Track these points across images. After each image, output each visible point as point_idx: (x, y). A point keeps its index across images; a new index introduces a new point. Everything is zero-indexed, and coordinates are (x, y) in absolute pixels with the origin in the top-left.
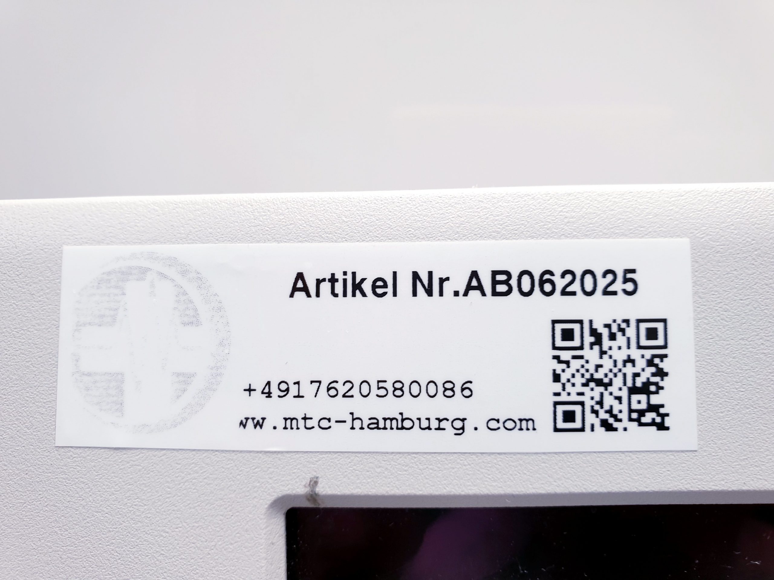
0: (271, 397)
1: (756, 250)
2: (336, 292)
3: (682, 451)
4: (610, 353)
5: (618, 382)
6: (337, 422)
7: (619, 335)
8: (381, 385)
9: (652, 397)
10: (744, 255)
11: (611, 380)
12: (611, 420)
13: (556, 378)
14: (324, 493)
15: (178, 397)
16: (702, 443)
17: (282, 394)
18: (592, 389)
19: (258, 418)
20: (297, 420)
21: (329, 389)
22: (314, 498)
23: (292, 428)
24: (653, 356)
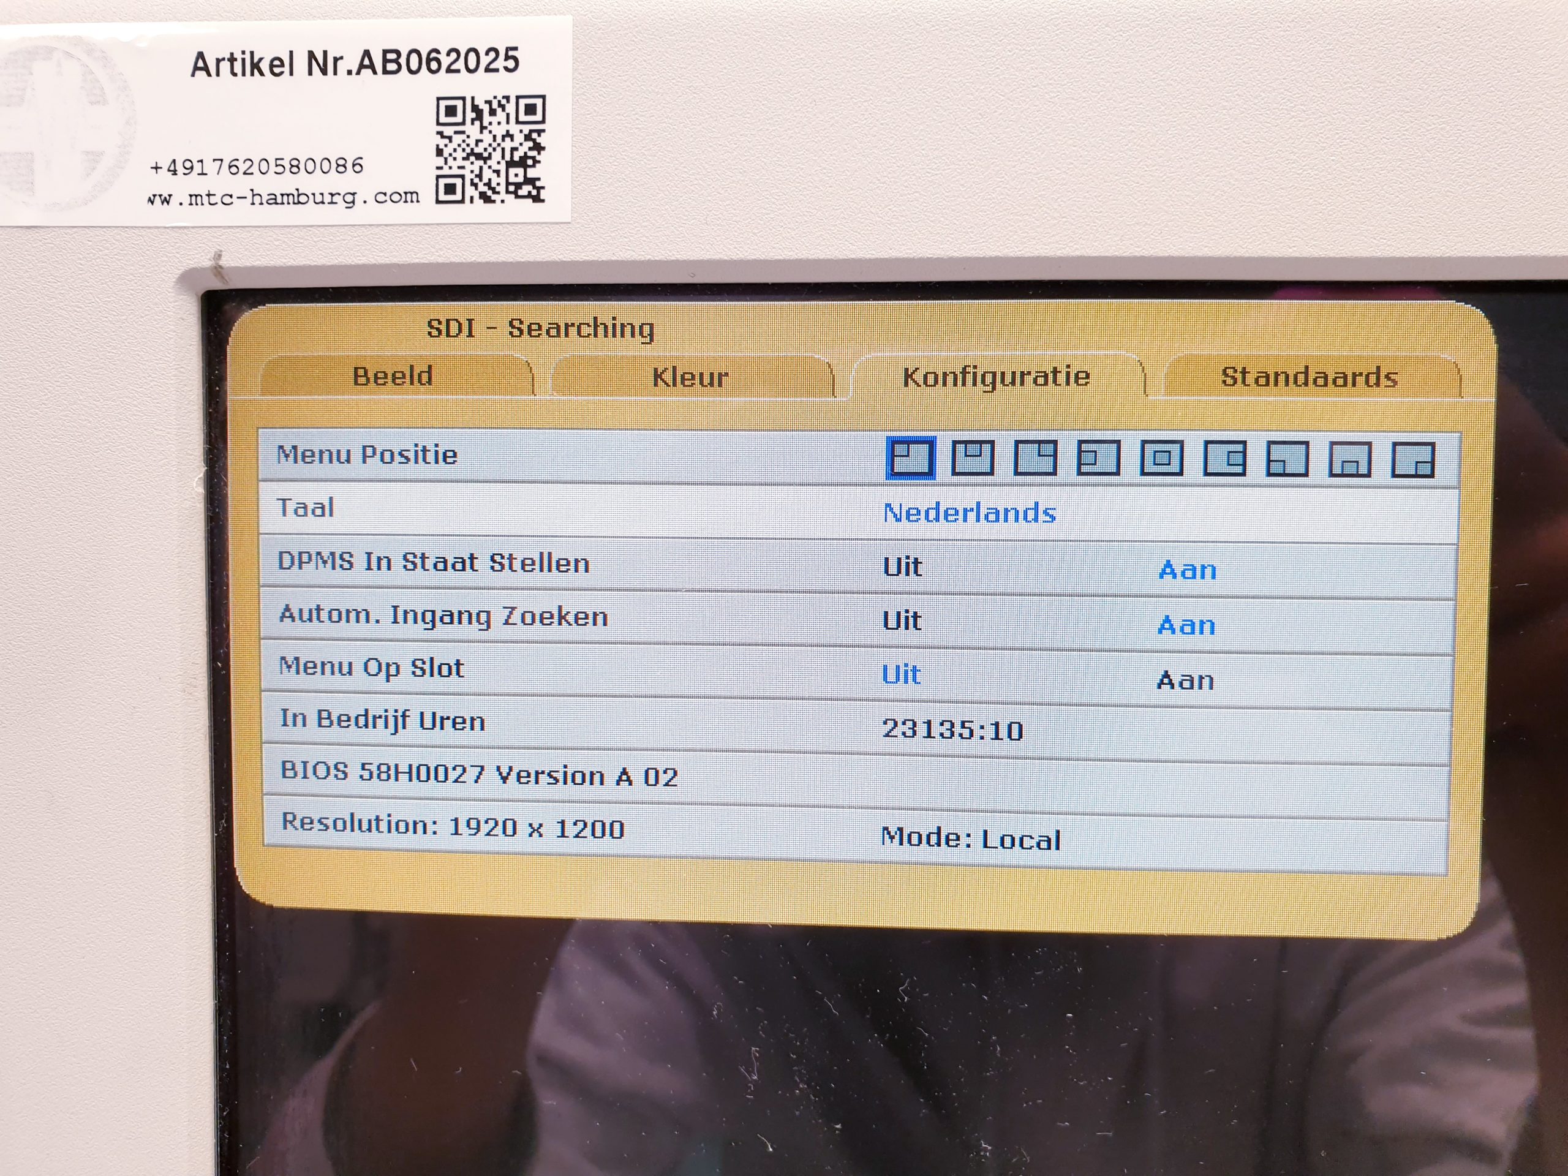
0: (176, 174)
1: (637, 27)
2: (235, 71)
3: (557, 223)
4: (490, 128)
5: (497, 156)
6: (238, 198)
7: (499, 110)
8: (279, 162)
9: (529, 170)
10: (625, 32)
11: (490, 154)
12: (489, 193)
13: (439, 152)
14: (227, 265)
15: (88, 175)
16: (576, 215)
17: (187, 171)
18: (472, 163)
19: (165, 195)
20: (201, 196)
21: (230, 167)
22: (220, 273)
23: (197, 204)
24: (531, 131)
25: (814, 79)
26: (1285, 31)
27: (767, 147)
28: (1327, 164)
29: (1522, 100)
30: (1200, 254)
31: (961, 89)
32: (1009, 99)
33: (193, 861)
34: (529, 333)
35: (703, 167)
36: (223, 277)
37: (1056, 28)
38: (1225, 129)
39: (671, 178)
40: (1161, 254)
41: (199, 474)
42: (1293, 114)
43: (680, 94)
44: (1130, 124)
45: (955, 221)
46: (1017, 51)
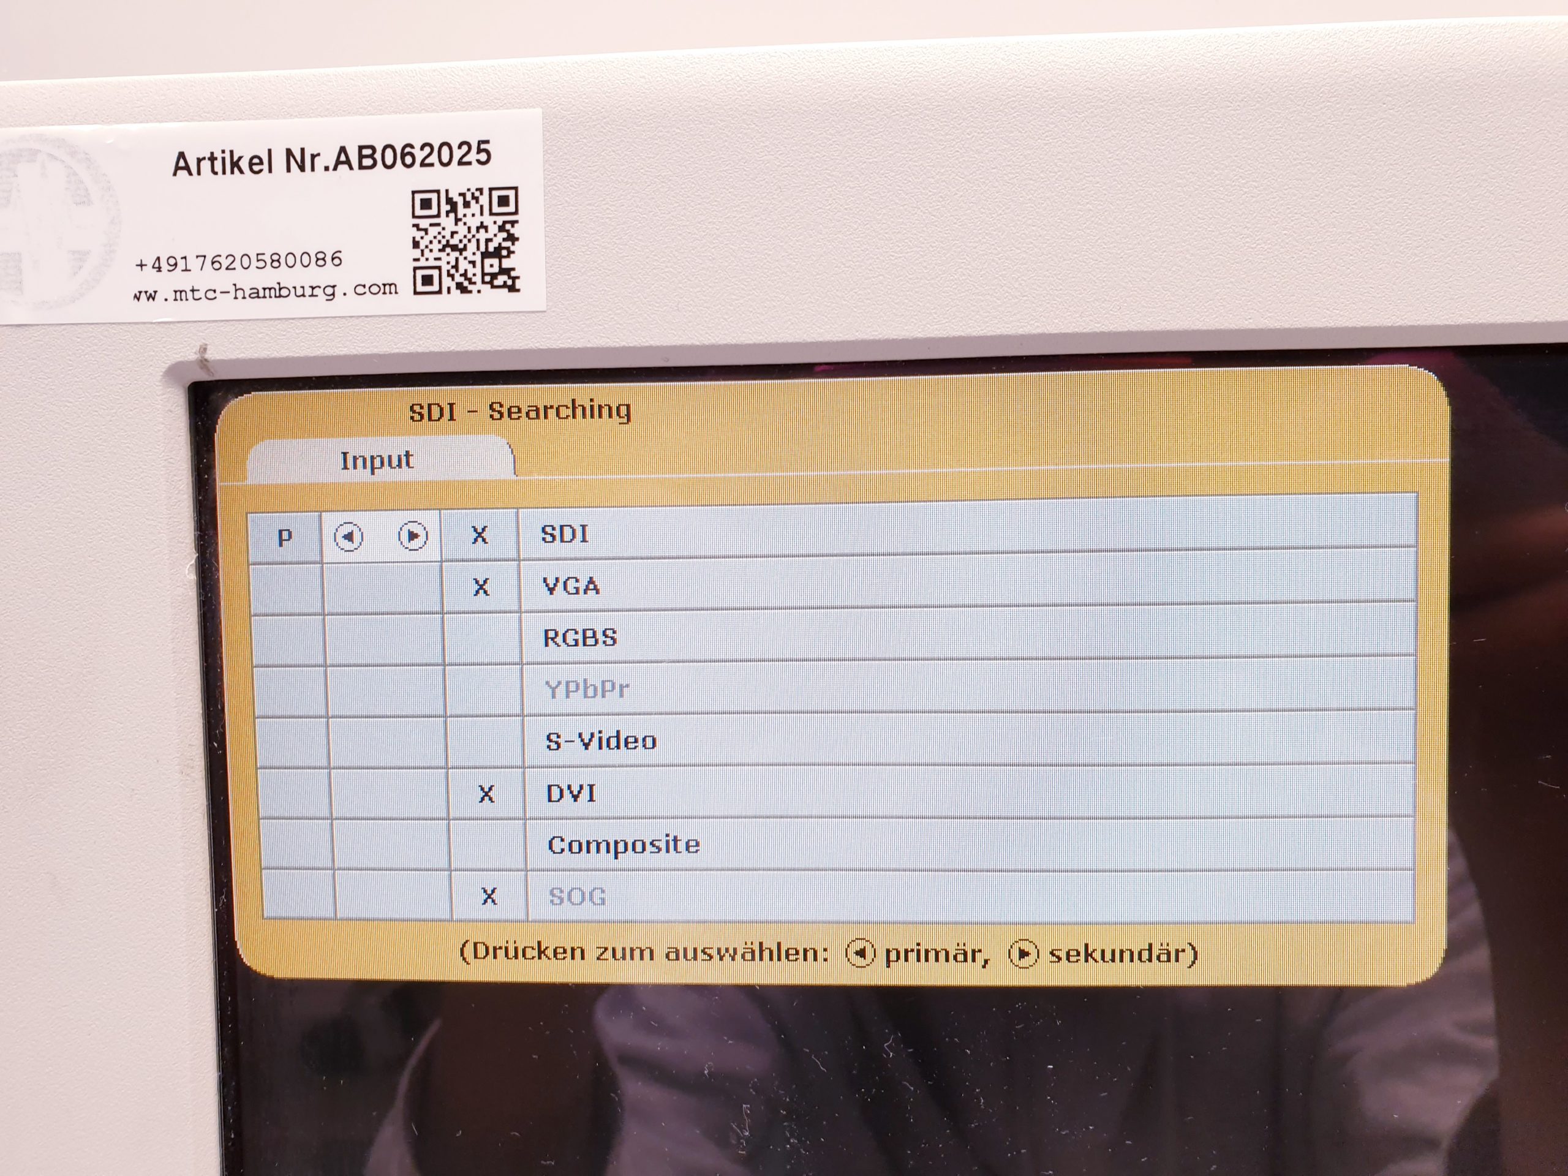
1: (605, 118)
2: (216, 170)
3: (533, 312)
4: (464, 220)
5: (472, 247)
6: (221, 292)
7: (473, 202)
8: (260, 257)
9: (504, 261)
10: (594, 123)
11: (465, 246)
12: (466, 283)
13: (416, 245)
14: (213, 359)
15: (75, 274)
16: (551, 304)
17: (171, 268)
18: (448, 254)
19: (151, 291)
20: (186, 292)
21: (213, 263)
22: (205, 365)
23: (181, 300)
24: (505, 223)
25: (779, 166)
26: (1235, 110)
27: (735, 234)
28: (1280, 238)
29: (1467, 173)
30: (1158, 329)
31: (922, 173)
32: (969, 181)
33: (194, 938)
34: (510, 416)
35: (674, 255)
36: (208, 370)
37: (1013, 111)
38: (1180, 206)
39: (642, 267)
40: (1120, 329)
41: (191, 560)
42: (1245, 190)
43: (649, 183)
44: (1088, 203)
45: (919, 303)
46: (976, 134)
